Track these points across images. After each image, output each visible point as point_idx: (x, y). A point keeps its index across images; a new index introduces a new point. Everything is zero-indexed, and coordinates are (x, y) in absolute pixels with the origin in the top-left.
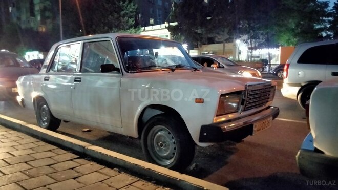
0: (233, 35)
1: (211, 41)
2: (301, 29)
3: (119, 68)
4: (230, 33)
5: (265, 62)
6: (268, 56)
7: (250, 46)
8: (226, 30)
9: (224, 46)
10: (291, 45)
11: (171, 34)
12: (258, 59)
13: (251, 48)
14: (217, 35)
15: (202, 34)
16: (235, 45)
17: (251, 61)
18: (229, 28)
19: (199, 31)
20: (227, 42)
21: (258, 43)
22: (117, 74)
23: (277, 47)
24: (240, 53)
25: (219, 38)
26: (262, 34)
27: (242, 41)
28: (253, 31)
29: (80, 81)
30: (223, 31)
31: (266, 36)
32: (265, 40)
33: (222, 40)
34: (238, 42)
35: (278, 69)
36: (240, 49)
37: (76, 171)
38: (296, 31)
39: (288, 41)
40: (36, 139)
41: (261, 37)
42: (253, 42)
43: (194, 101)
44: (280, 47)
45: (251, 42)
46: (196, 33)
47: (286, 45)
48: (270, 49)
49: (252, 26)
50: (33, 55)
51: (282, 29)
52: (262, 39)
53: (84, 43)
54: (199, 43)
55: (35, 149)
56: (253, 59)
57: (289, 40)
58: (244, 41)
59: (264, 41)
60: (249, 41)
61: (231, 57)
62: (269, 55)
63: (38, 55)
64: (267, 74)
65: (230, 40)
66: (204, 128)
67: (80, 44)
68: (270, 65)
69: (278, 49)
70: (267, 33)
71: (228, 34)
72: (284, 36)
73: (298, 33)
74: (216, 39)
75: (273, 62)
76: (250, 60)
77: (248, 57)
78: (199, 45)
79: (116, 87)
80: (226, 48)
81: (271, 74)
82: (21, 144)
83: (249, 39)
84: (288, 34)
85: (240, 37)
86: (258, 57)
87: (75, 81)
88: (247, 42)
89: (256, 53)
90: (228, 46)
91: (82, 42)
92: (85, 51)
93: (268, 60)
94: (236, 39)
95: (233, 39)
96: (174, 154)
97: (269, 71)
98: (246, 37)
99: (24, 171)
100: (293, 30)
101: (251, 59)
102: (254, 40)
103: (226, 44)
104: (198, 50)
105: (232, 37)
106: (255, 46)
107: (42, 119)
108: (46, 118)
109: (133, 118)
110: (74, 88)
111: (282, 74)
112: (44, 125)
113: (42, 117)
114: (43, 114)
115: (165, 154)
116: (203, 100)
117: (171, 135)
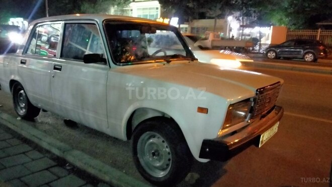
0: (225, 11)
1: (202, 16)
2: (294, 8)
3: (105, 59)
4: (222, 9)
5: (255, 41)
6: (258, 35)
7: (241, 24)
8: (219, 6)
9: (215, 22)
10: (283, 25)
11: (161, 7)
12: (249, 37)
13: (243, 26)
14: (209, 10)
15: (193, 8)
16: (226, 22)
17: (242, 39)
18: (222, 3)
19: (191, 5)
20: (219, 19)
21: (250, 20)
22: (103, 66)
23: (269, 26)
24: (230, 30)
25: (211, 13)
26: (255, 12)
27: (234, 18)
28: (246, 8)
29: (60, 69)
30: (215, 7)
31: (259, 14)
32: (258, 19)
33: (214, 16)
34: (230, 18)
35: (269, 49)
36: (231, 26)
38: (289, 11)
39: (280, 21)
41: (253, 15)
42: (244, 20)
43: (196, 109)
44: (272, 27)
45: (243, 19)
46: (187, 7)
47: (277, 24)
48: (262, 28)
49: (244, 3)
50: (17, 22)
51: (275, 8)
52: (254, 17)
53: (65, 24)
54: (190, 18)
56: (243, 37)
57: (281, 19)
58: (236, 18)
59: (256, 19)
60: (241, 18)
61: (222, 34)
62: (260, 33)
63: (22, 22)
64: (257, 53)
65: (222, 16)
66: (206, 143)
67: (61, 25)
68: (260, 45)
69: (269, 28)
70: (260, 12)
71: (220, 9)
72: (277, 15)
73: (291, 13)
74: (208, 15)
75: (263, 41)
76: (240, 38)
77: (239, 35)
78: (189, 20)
79: (102, 81)
80: (217, 24)
81: (260, 53)
83: (241, 16)
84: (281, 14)
85: (232, 14)
86: (249, 35)
87: (55, 68)
88: (238, 19)
89: (247, 31)
90: (220, 22)
91: (63, 22)
92: (67, 33)
93: (258, 38)
94: (228, 15)
95: (225, 15)
96: (168, 165)
97: (259, 50)
98: (238, 14)
100: (286, 9)
101: (242, 37)
102: (246, 18)
103: (218, 20)
104: (188, 24)
105: (224, 13)
106: (247, 24)
107: (19, 105)
108: (24, 104)
109: (121, 120)
110: (53, 77)
111: (272, 55)
112: (21, 112)
113: (20, 104)
114: (21, 100)
115: (158, 165)
116: (207, 109)
117: (166, 144)
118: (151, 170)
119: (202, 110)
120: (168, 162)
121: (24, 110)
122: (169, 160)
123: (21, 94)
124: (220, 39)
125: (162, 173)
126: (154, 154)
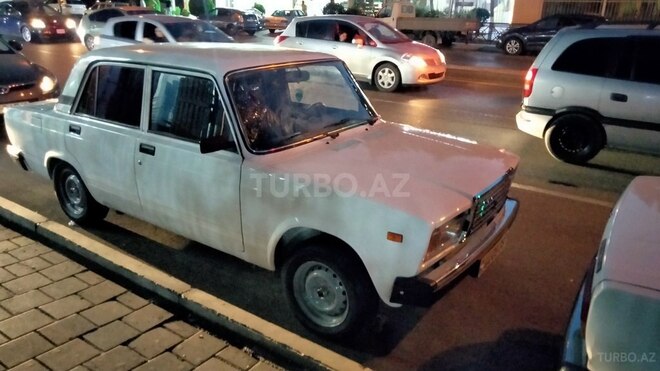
5: (482, 15)
12: (469, 9)
22: (230, 154)
29: (151, 153)
35: (508, 35)
37: (178, 357)
40: (77, 265)
43: (386, 235)
53: (154, 72)
55: (84, 294)
56: (459, 8)
64: (486, 41)
66: (400, 283)
68: (492, 26)
77: (451, 2)
81: (492, 42)
82: (53, 282)
86: (471, 4)
87: (143, 150)
93: (488, 9)
96: (343, 310)
97: (490, 34)
99: (86, 362)
101: (456, 8)
107: (69, 201)
108: (78, 200)
109: (267, 242)
110: (140, 163)
111: (513, 47)
112: (76, 212)
113: (71, 199)
114: (72, 192)
115: (327, 309)
116: (402, 236)
117: (338, 280)
118: (318, 316)
119: (395, 237)
120: (343, 306)
121: (80, 210)
122: (345, 302)
123: (71, 181)
124: (413, 15)
125: (334, 320)
126: (321, 295)
